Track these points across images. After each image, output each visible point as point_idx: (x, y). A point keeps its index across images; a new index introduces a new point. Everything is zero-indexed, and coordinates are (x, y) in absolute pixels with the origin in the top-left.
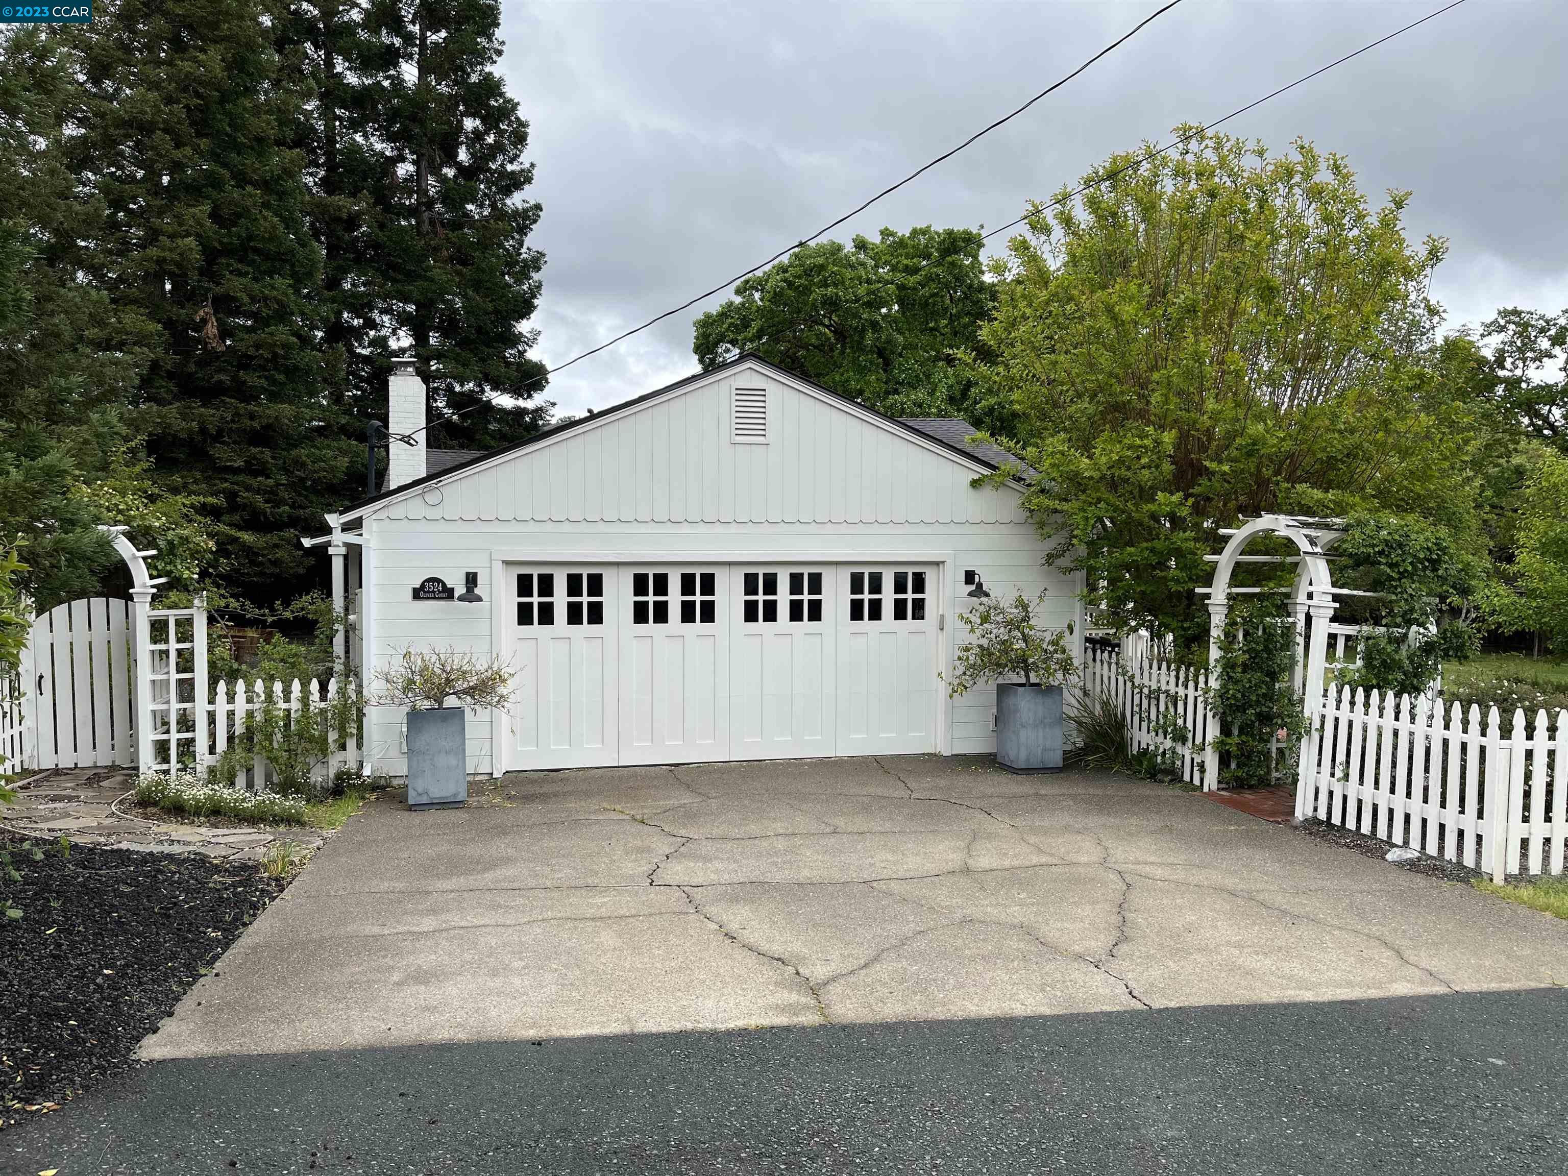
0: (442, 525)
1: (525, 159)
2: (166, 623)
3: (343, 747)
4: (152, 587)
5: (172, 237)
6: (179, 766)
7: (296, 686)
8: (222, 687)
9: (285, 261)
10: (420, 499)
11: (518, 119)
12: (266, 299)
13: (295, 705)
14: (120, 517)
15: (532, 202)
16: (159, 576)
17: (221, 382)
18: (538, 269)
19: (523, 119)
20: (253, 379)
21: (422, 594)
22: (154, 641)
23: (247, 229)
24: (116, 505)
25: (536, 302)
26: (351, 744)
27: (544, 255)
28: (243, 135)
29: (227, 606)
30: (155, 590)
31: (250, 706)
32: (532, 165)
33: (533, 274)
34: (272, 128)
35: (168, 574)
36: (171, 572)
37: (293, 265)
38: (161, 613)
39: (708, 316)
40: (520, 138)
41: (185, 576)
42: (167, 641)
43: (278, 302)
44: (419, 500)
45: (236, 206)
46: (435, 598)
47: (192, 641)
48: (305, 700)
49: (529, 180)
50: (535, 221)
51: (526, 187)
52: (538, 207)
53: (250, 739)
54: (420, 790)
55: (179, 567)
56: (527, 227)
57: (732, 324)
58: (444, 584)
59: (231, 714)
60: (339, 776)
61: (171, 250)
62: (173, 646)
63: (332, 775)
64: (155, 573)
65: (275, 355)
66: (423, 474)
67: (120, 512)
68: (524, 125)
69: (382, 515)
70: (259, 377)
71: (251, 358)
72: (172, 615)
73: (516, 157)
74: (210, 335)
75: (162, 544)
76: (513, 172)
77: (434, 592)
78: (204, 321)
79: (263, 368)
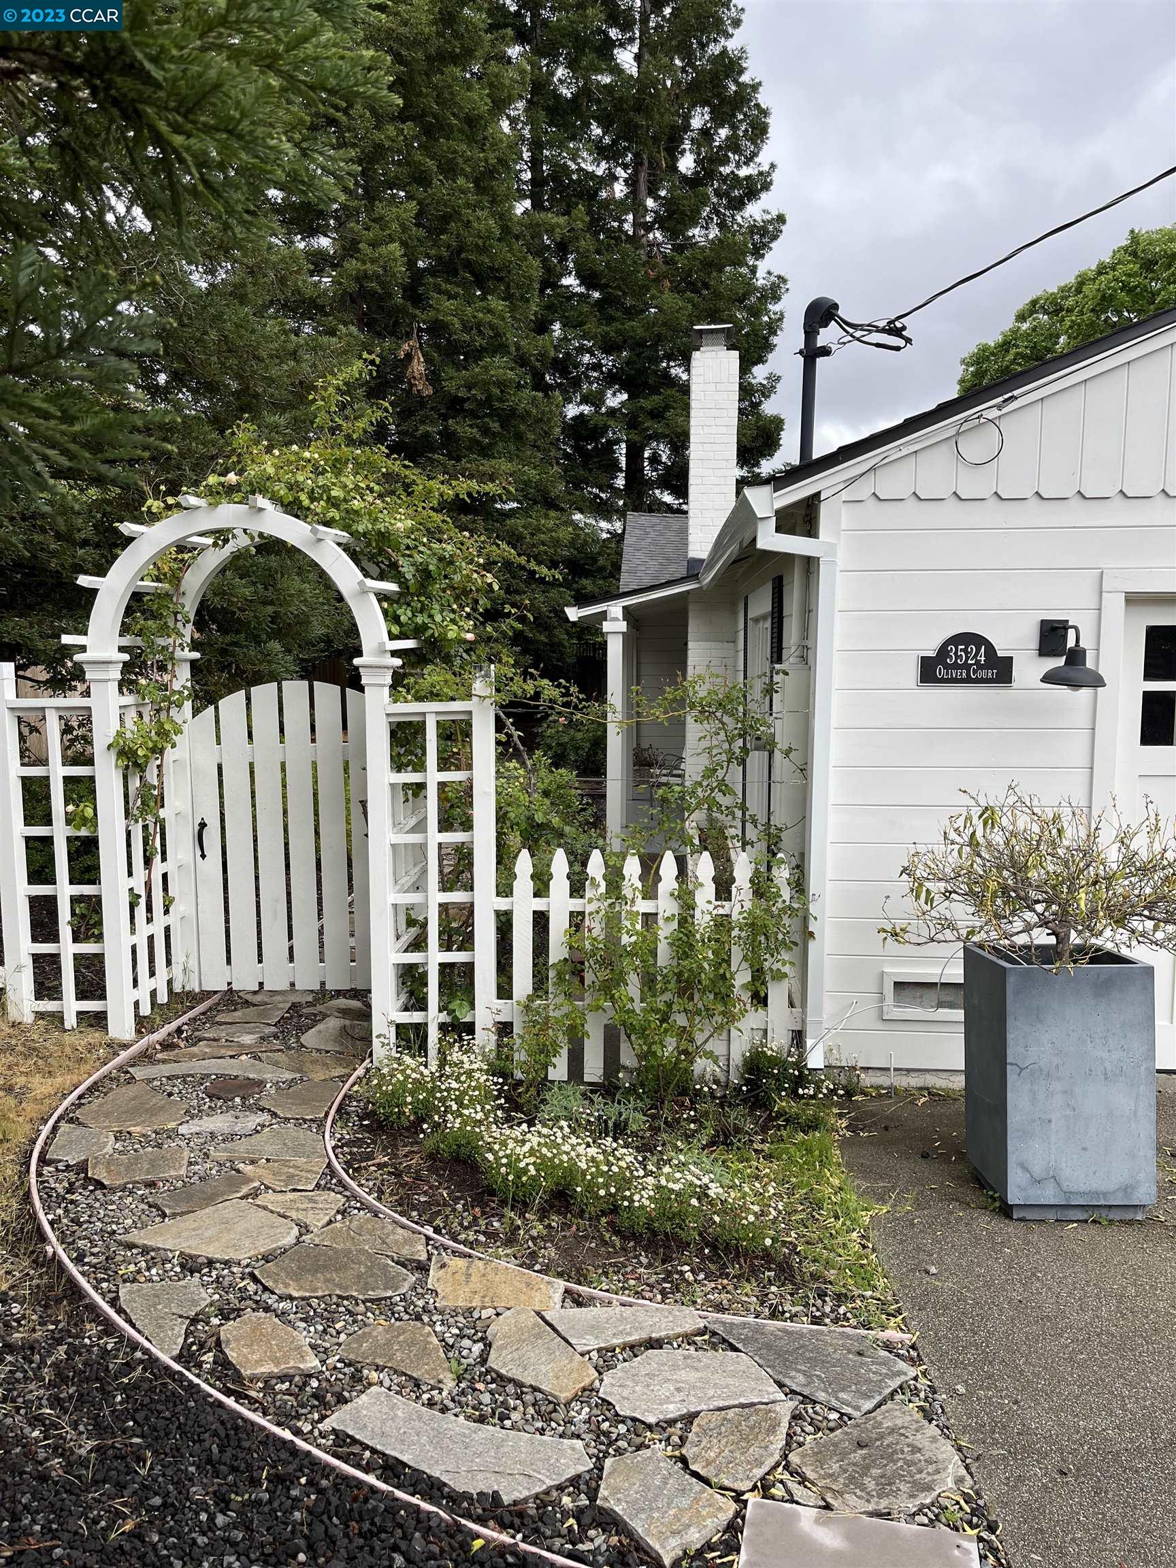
0: (991, 514)
1: (764, 159)
2: (420, 728)
3: (761, 1000)
4: (394, 653)
5: (374, 244)
6: (444, 1017)
7: (668, 867)
8: (524, 864)
9: (500, 279)
10: (946, 451)
11: (758, 106)
12: (479, 325)
13: (666, 906)
14: (333, 513)
15: (774, 214)
16: (402, 636)
17: (427, 435)
18: (776, 298)
19: (764, 106)
20: (465, 429)
21: (940, 672)
22: (398, 765)
23: (458, 235)
24: (326, 489)
25: (774, 340)
26: (777, 994)
27: (784, 281)
28: (454, 115)
29: (537, 696)
30: (398, 662)
31: (576, 904)
32: (773, 166)
33: (770, 307)
34: (486, 104)
35: (417, 631)
36: (425, 627)
37: (508, 287)
38: (409, 708)
39: (984, 349)
40: (759, 131)
41: (451, 635)
42: (420, 767)
43: (492, 327)
44: (944, 455)
45: (445, 205)
46: (968, 680)
47: (469, 767)
48: (685, 898)
49: (766, 186)
50: (775, 238)
51: (763, 195)
52: (781, 219)
53: (579, 974)
54: (1038, 1170)
55: (438, 618)
56: (765, 246)
57: (1017, 354)
58: (990, 649)
59: (541, 921)
60: (757, 1065)
61: (373, 261)
62: (433, 776)
63: (737, 1059)
64: (396, 630)
65: (489, 398)
66: (953, 393)
67: (333, 503)
68: (765, 113)
69: (863, 490)
70: (471, 426)
71: (463, 400)
72: (432, 713)
73: (754, 155)
74: (417, 376)
75: (408, 571)
76: (749, 178)
77: (966, 666)
78: (409, 357)
79: (473, 414)
